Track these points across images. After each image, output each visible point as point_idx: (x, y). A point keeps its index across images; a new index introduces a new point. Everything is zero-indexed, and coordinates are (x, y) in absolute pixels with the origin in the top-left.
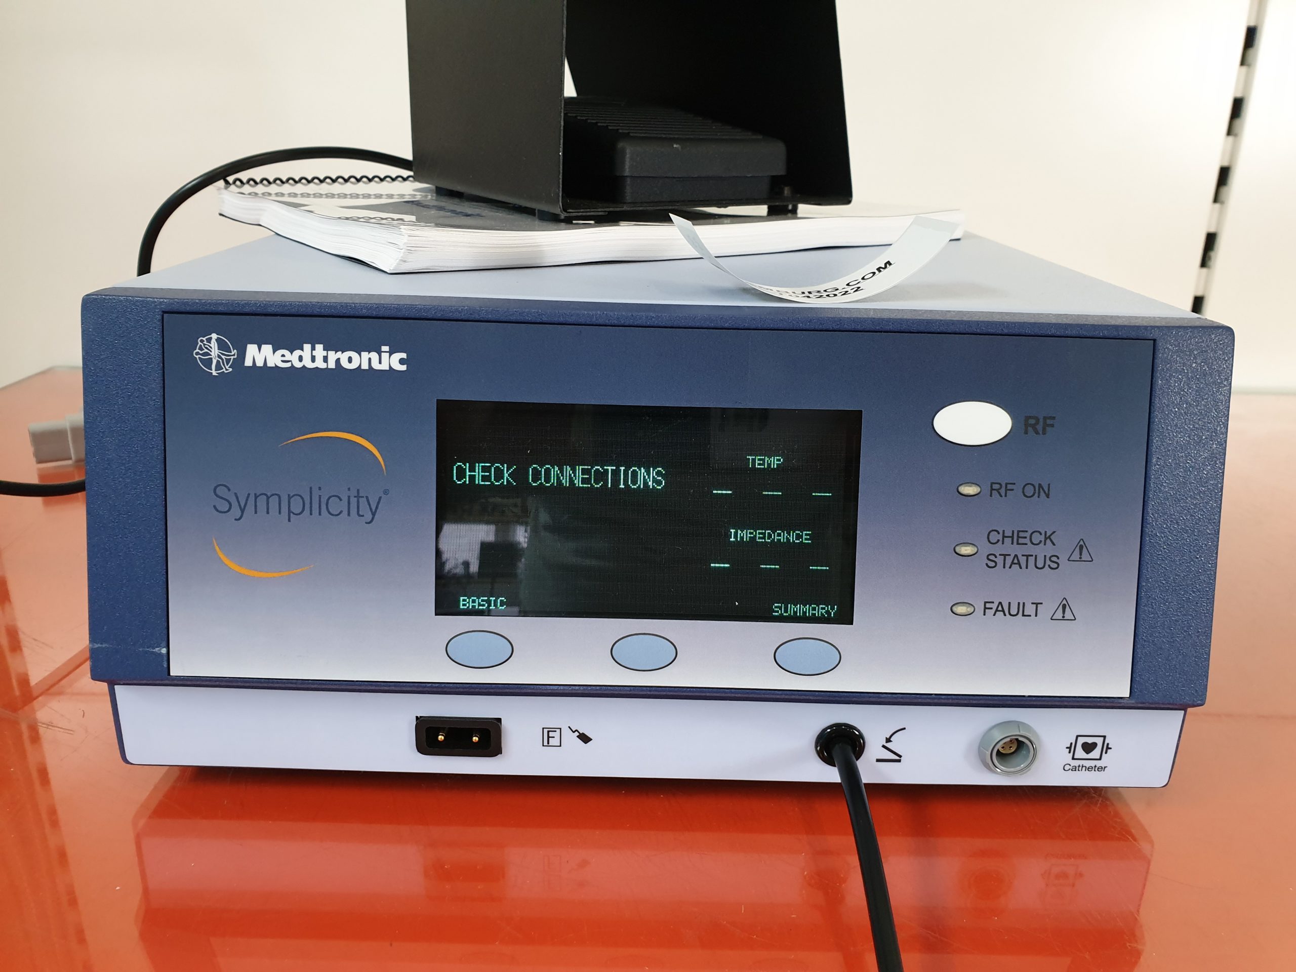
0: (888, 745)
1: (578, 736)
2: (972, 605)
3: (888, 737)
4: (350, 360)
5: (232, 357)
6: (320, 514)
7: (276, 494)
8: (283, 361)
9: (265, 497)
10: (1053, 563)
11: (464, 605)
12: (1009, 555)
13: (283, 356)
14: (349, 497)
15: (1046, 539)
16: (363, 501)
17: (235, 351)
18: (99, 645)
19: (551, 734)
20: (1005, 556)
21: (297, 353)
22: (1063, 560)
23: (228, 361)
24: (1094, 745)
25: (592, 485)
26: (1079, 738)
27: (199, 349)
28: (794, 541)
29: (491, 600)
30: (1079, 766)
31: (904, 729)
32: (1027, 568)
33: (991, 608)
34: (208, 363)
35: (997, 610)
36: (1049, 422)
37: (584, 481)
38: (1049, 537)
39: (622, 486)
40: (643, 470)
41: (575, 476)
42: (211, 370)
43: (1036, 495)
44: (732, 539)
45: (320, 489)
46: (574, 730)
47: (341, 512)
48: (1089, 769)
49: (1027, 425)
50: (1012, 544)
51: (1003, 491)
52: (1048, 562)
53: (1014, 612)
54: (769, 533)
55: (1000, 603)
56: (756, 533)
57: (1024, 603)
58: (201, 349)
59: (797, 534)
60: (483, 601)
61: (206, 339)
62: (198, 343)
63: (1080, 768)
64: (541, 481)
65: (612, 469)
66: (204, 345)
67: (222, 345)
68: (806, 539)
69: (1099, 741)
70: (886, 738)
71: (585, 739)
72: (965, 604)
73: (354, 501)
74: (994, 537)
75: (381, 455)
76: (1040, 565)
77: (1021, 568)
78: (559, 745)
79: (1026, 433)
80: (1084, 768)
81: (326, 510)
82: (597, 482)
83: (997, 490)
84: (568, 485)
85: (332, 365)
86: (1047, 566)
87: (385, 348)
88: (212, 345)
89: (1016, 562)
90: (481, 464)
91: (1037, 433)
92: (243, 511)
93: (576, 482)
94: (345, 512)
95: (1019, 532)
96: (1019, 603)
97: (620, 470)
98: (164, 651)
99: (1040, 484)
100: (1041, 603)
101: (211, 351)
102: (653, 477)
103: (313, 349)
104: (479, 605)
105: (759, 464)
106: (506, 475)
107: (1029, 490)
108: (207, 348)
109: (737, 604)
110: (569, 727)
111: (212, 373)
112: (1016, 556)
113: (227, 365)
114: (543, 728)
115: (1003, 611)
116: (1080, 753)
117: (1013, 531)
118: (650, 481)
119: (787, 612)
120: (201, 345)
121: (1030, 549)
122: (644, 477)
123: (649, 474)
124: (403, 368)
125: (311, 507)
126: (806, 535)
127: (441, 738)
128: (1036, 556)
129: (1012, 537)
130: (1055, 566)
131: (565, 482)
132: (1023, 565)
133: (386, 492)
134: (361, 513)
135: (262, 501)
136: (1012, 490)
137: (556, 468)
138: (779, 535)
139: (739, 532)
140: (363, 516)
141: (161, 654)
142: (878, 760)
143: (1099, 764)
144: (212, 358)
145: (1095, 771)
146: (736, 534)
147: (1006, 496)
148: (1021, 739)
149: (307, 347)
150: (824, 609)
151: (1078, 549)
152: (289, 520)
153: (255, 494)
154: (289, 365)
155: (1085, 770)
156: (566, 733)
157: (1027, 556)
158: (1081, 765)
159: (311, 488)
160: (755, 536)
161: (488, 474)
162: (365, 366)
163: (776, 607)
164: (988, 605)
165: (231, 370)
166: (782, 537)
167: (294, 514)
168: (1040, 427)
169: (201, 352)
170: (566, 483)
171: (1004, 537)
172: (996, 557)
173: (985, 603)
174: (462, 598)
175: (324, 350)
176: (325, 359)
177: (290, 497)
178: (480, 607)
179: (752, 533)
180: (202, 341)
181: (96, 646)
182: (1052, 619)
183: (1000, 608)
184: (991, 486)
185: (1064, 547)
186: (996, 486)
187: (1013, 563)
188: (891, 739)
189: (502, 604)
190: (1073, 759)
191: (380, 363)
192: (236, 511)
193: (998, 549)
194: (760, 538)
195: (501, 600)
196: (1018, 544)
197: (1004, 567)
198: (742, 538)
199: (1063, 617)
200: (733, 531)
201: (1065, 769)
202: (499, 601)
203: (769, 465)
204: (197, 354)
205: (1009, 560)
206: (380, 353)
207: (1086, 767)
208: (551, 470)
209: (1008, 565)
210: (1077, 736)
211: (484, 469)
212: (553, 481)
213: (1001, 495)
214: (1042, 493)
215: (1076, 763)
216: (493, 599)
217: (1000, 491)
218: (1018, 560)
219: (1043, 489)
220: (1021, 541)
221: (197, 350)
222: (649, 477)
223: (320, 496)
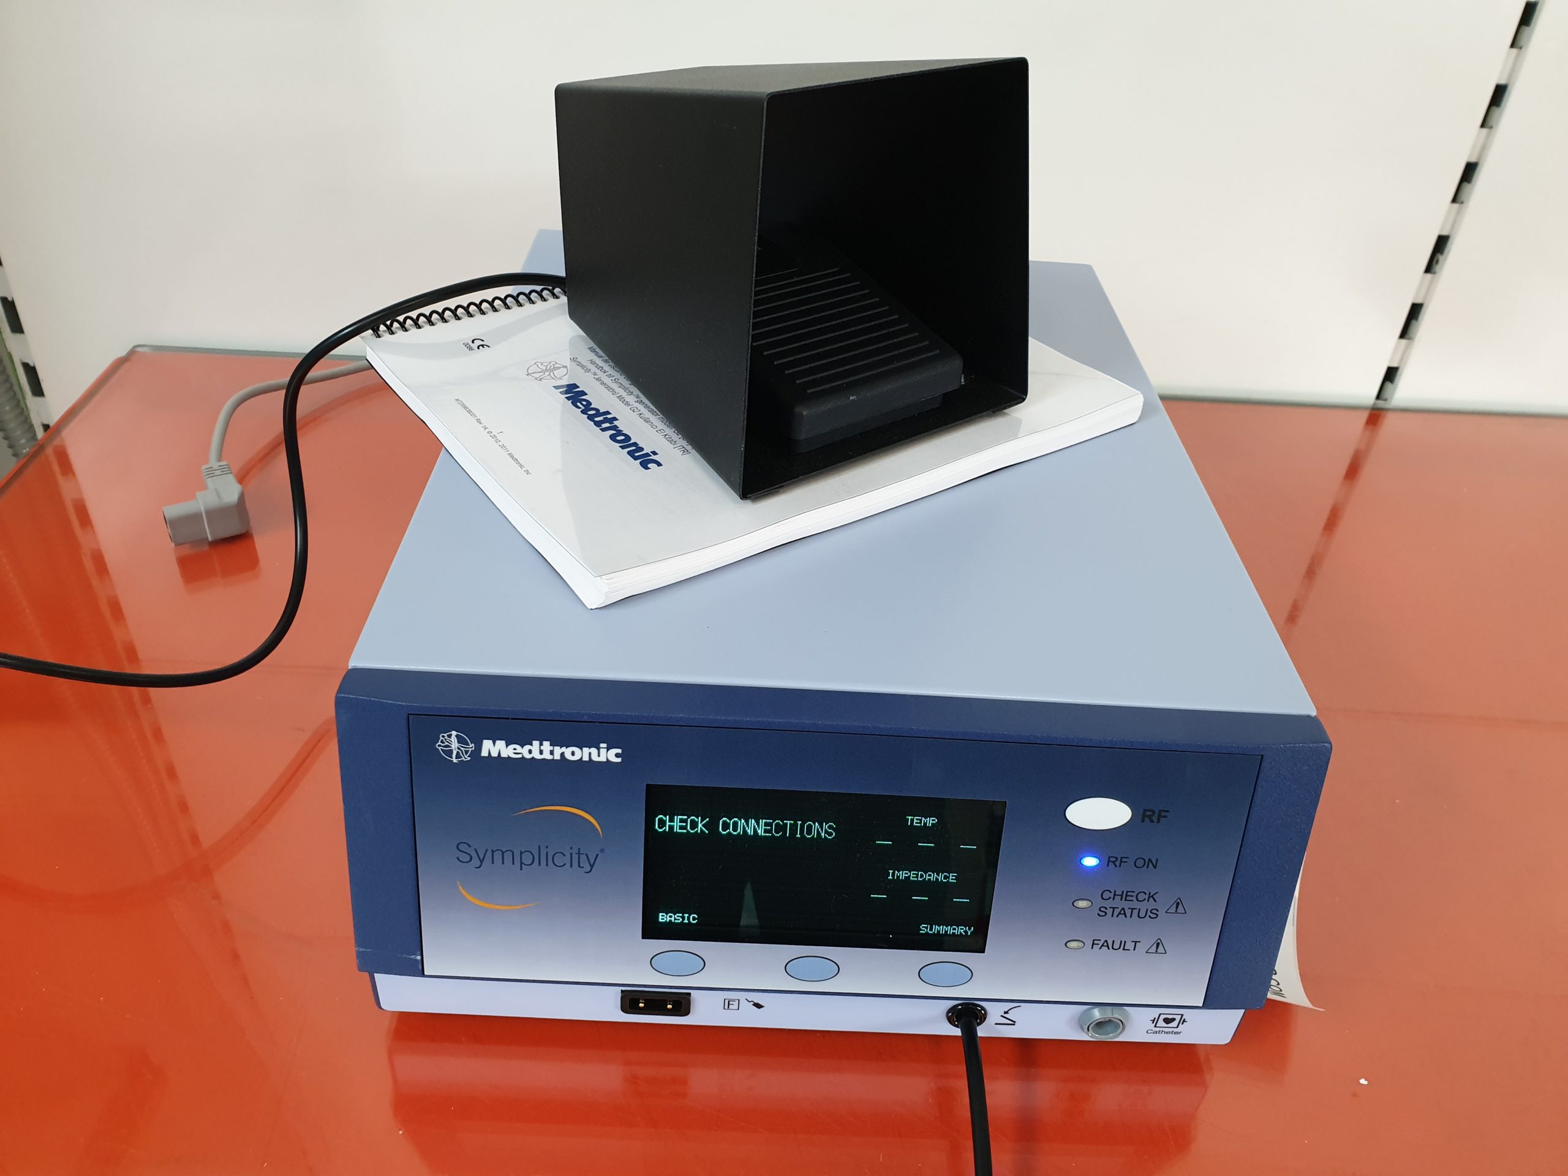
0: (1006, 1015)
1: (752, 1005)
2: (1082, 942)
3: (1006, 1011)
4: (573, 754)
5: (470, 749)
6: (547, 865)
7: (510, 851)
8: (515, 753)
9: (500, 852)
10: (1154, 914)
11: (662, 919)
12: (1118, 908)
13: (515, 749)
14: (571, 854)
15: (1149, 898)
16: (583, 857)
17: (473, 744)
18: (364, 950)
19: (731, 1002)
20: (1114, 908)
21: (527, 747)
22: (1162, 913)
23: (467, 752)
24: (1174, 1020)
25: (773, 834)
26: (1162, 1015)
28: (941, 880)
31: (1020, 1007)
32: (1131, 917)
33: (1098, 944)
34: (450, 753)
35: (1103, 945)
36: (1163, 814)
37: (766, 831)
39: (798, 836)
40: (817, 825)
41: (759, 827)
42: (452, 758)
43: (1146, 866)
44: (890, 877)
45: (547, 847)
46: (750, 1000)
47: (565, 864)
48: (1169, 1033)
49: (1144, 816)
50: (1121, 899)
51: (1118, 863)
52: (1149, 913)
53: (1116, 947)
54: (921, 874)
55: (1106, 941)
56: (910, 874)
57: (1125, 942)
58: (442, 742)
59: (945, 875)
60: (678, 916)
61: (447, 736)
62: (440, 738)
63: (1160, 1032)
64: (729, 829)
65: (790, 823)
66: (445, 739)
67: (461, 740)
68: (952, 879)
69: (1178, 1018)
71: (758, 1007)
72: (1077, 941)
73: (575, 857)
74: (1107, 895)
75: (599, 824)
76: (1142, 915)
77: (1126, 917)
78: (738, 1008)
79: (1143, 821)
80: (1163, 1032)
81: (552, 863)
82: (777, 833)
83: (1114, 862)
84: (752, 834)
85: (557, 757)
86: (1147, 916)
87: (603, 745)
88: (452, 740)
89: (1122, 912)
90: (679, 817)
91: (1152, 821)
92: (482, 862)
93: (759, 831)
94: (568, 865)
95: (1127, 892)
96: (1121, 942)
97: (798, 824)
98: (419, 958)
99: (1149, 859)
100: (1140, 942)
101: (451, 745)
102: (826, 830)
103: (541, 744)
104: (675, 919)
105: (917, 823)
106: (700, 825)
107: (1140, 863)
108: (448, 742)
109: (891, 936)
110: (746, 999)
111: (453, 760)
112: (1123, 909)
113: (466, 754)
114: (725, 999)
115: (1108, 946)
116: (1161, 1023)
117: (1123, 892)
118: (822, 832)
119: (932, 931)
120: (442, 740)
121: (1135, 904)
122: (818, 830)
123: (822, 828)
124: (619, 760)
125: (539, 861)
126: (953, 876)
127: (641, 1005)
128: (1139, 909)
129: (1122, 896)
131: (750, 832)
132: (1128, 915)
133: (602, 851)
134: (581, 865)
135: (498, 856)
136: (1126, 862)
137: (743, 822)
138: (930, 875)
139: (896, 872)
140: (583, 867)
141: (416, 960)
142: (996, 1024)
143: (1178, 1030)
144: (452, 750)
145: (1172, 1035)
146: (893, 873)
148: (1112, 1019)
149: (536, 743)
150: (963, 929)
151: (1175, 905)
152: (521, 869)
153: (492, 850)
154: (520, 756)
155: (1165, 1035)
156: (744, 1003)
157: (1132, 909)
158: (1161, 1030)
159: (539, 847)
160: (910, 876)
161: (685, 824)
162: (586, 758)
163: (923, 927)
164: (1095, 942)
165: (469, 758)
166: (932, 877)
167: (525, 864)
168: (1155, 818)
169: (442, 745)
171: (1115, 895)
172: (1106, 909)
173: (1094, 940)
174: (661, 914)
175: (551, 745)
176: (552, 753)
177: (521, 853)
178: (676, 921)
179: (907, 874)
180: (443, 736)
181: (361, 950)
182: (1147, 953)
183: (1105, 944)
184: (1109, 860)
185: (1164, 902)
186: (1113, 860)
187: (1119, 913)
188: (1009, 1013)
189: (694, 919)
191: (599, 756)
192: (476, 862)
193: (1109, 904)
194: (913, 877)
196: (1126, 900)
197: (1112, 916)
198: (898, 877)
199: (1157, 951)
200: (891, 871)
201: (1148, 1033)
202: (691, 917)
203: (925, 823)
204: (439, 746)
205: (1117, 911)
206: (598, 749)
207: (1167, 1032)
208: (738, 822)
209: (1115, 914)
210: (1160, 1015)
211: (681, 821)
212: (740, 830)
213: (1116, 866)
214: (1150, 864)
215: (1157, 1029)
216: (686, 915)
217: (1116, 863)
218: (1124, 912)
219: (1152, 862)
220: (1128, 898)
221: (439, 743)
222: (822, 830)
223: (547, 853)
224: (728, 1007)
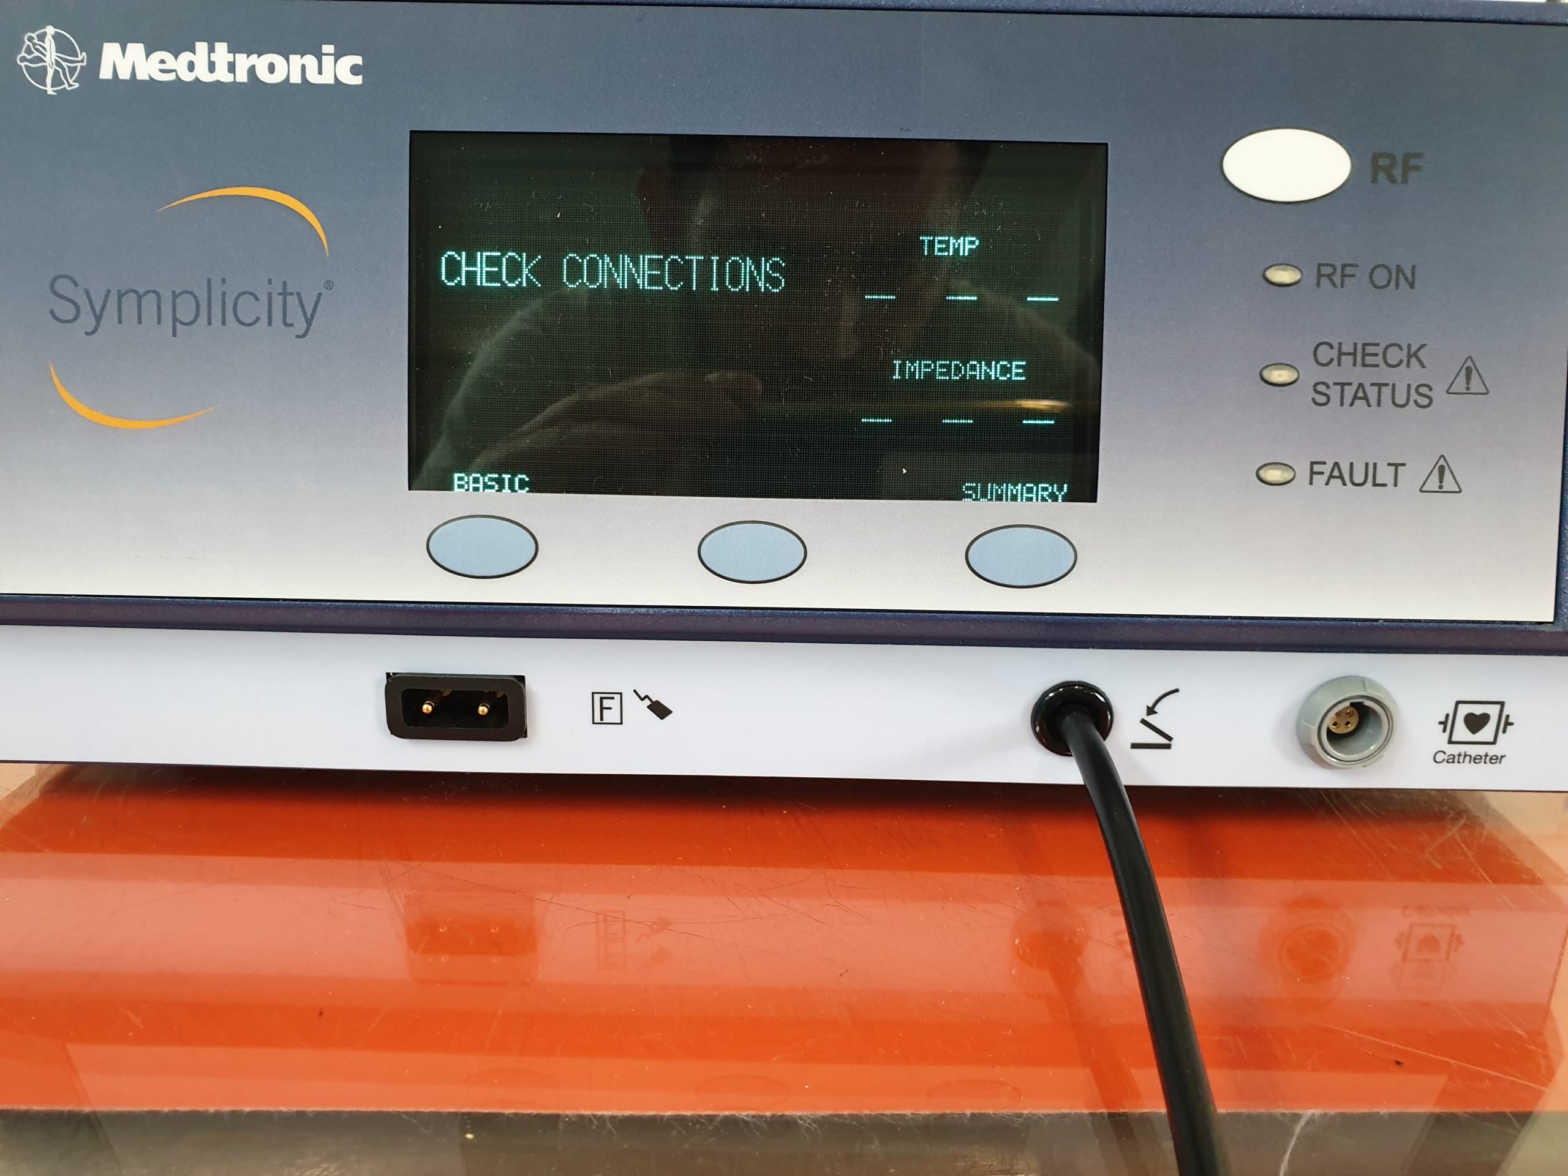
0: (1151, 719)
1: (648, 707)
2: (1290, 467)
3: (1150, 706)
4: (272, 68)
5: (79, 65)
6: (224, 323)
7: (154, 292)
8: (162, 71)
9: (134, 296)
10: (1422, 395)
12: (1350, 384)
13: (163, 62)
14: (270, 295)
15: (1410, 357)
16: (292, 301)
17: (84, 54)
19: (606, 703)
20: (1343, 385)
21: (186, 56)
22: (1438, 393)
23: (72, 70)
24: (1484, 719)
26: (1460, 706)
27: (26, 52)
28: (997, 378)
29: (503, 479)
30: (1460, 755)
31: (1177, 691)
32: (1379, 406)
33: (1322, 473)
34: (40, 74)
35: (1331, 477)
36: (1412, 162)
37: (653, 280)
38: (1415, 354)
39: (715, 288)
40: (749, 261)
41: (637, 271)
42: (45, 85)
43: (1393, 283)
44: (897, 377)
45: (224, 281)
46: (642, 696)
47: (257, 319)
48: (1475, 759)
49: (1376, 169)
50: (1355, 365)
51: (1337, 279)
52: (1414, 396)
53: (1359, 479)
54: (956, 366)
55: (1336, 464)
56: (935, 366)
57: (1375, 464)
58: (28, 51)
59: (1002, 366)
60: (491, 479)
61: (37, 36)
62: (24, 43)
63: (1462, 758)
64: (582, 280)
66: (34, 44)
67: (63, 46)
68: (1017, 374)
69: (1493, 711)
70: (1148, 707)
71: (660, 710)
72: (1279, 466)
73: (278, 300)
74: (1325, 354)
75: (321, 224)
76: (1400, 400)
77: (1369, 405)
78: (620, 722)
79: (1374, 180)
80: (1468, 758)
81: (232, 317)
82: (674, 283)
83: (1329, 276)
85: (242, 77)
86: (1412, 402)
87: (328, 49)
88: (46, 45)
89: (1361, 395)
90: (485, 254)
91: (1393, 180)
92: (98, 319)
94: (263, 320)
95: (1365, 345)
96: (1367, 465)
97: (712, 261)
99: (1398, 266)
100: (1403, 465)
101: (45, 55)
103: (211, 50)
105: (940, 250)
106: (525, 271)
107: (1381, 277)
108: (37, 50)
109: (905, 471)
110: (635, 691)
111: (46, 91)
112: (1361, 385)
113: (72, 77)
114: (593, 693)
115: (1341, 477)
116: (1461, 732)
117: (1355, 344)
118: (760, 279)
120: (29, 46)
121: (1383, 374)
122: (751, 272)
123: (758, 268)
124: (358, 80)
125: (209, 312)
126: (1018, 367)
127: (427, 708)
128: (1394, 385)
129: (1354, 354)
130: (1425, 401)
132: (1373, 400)
134: (289, 321)
135: (130, 301)
136: (1353, 276)
137: (607, 259)
138: (973, 368)
139: (908, 364)
140: (292, 325)
142: (1135, 746)
143: (1491, 750)
144: (45, 67)
145: (1485, 763)
146: (902, 367)
147: (1342, 286)
148: (1367, 703)
149: (202, 47)
150: (1047, 489)
151: (1463, 374)
152: (174, 335)
153: (119, 291)
154: (171, 77)
155: (1470, 762)
156: (630, 699)
157: (1380, 386)
158: (1463, 753)
159: (209, 281)
160: (934, 370)
161: (497, 269)
162: (296, 79)
163: (968, 488)
164: (1317, 468)
165: (77, 85)
166: (978, 371)
168: (1398, 172)
169: (29, 57)
170: (623, 283)
171: (1341, 354)
172: (1328, 387)
173: (1312, 463)
175: (229, 52)
176: (232, 67)
177: (175, 296)
179: (929, 366)
180: (30, 39)
182: (1421, 491)
183: (1336, 474)
184: (1319, 270)
185: (1440, 370)
186: (1326, 270)
187: (1355, 397)
188: (1156, 709)
190: (1450, 742)
191: (320, 72)
192: (87, 320)
193: (1331, 375)
194: (941, 374)
195: (520, 480)
196: (1364, 365)
197: (1342, 404)
198: (912, 374)
199: (1441, 487)
200: (897, 363)
201: (1437, 760)
202: (517, 480)
203: (957, 250)
204: (23, 59)
205: (1349, 392)
206: (319, 56)
207: (1470, 756)
208: (597, 262)
209: (1348, 400)
210: (1458, 703)
211: (491, 262)
212: (603, 279)
213: (1334, 285)
214: (1402, 281)
215: (1455, 749)
216: (507, 477)
217: (1333, 277)
218: (1364, 392)
219: (1404, 274)
220: (1369, 360)
221: (23, 54)
222: (759, 273)
223: (224, 294)
224: (602, 719)
